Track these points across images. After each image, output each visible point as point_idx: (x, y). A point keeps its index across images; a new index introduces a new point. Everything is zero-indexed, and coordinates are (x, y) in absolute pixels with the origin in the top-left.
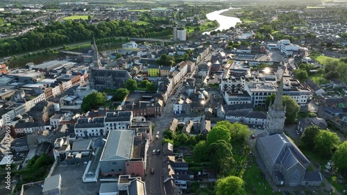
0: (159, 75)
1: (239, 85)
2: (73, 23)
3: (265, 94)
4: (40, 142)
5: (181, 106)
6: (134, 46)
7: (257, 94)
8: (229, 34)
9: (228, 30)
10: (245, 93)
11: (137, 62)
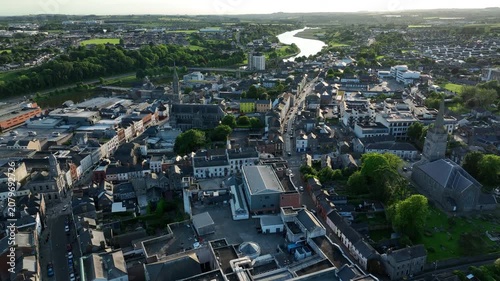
0: (255, 110)
1: (368, 117)
2: (107, 48)
3: (405, 124)
4: (149, 187)
5: (306, 142)
6: (199, 77)
7: (395, 125)
8: (320, 60)
9: (315, 56)
10: (380, 125)
11: (215, 96)
